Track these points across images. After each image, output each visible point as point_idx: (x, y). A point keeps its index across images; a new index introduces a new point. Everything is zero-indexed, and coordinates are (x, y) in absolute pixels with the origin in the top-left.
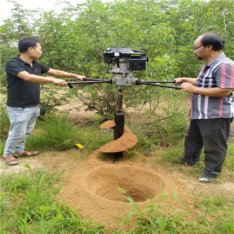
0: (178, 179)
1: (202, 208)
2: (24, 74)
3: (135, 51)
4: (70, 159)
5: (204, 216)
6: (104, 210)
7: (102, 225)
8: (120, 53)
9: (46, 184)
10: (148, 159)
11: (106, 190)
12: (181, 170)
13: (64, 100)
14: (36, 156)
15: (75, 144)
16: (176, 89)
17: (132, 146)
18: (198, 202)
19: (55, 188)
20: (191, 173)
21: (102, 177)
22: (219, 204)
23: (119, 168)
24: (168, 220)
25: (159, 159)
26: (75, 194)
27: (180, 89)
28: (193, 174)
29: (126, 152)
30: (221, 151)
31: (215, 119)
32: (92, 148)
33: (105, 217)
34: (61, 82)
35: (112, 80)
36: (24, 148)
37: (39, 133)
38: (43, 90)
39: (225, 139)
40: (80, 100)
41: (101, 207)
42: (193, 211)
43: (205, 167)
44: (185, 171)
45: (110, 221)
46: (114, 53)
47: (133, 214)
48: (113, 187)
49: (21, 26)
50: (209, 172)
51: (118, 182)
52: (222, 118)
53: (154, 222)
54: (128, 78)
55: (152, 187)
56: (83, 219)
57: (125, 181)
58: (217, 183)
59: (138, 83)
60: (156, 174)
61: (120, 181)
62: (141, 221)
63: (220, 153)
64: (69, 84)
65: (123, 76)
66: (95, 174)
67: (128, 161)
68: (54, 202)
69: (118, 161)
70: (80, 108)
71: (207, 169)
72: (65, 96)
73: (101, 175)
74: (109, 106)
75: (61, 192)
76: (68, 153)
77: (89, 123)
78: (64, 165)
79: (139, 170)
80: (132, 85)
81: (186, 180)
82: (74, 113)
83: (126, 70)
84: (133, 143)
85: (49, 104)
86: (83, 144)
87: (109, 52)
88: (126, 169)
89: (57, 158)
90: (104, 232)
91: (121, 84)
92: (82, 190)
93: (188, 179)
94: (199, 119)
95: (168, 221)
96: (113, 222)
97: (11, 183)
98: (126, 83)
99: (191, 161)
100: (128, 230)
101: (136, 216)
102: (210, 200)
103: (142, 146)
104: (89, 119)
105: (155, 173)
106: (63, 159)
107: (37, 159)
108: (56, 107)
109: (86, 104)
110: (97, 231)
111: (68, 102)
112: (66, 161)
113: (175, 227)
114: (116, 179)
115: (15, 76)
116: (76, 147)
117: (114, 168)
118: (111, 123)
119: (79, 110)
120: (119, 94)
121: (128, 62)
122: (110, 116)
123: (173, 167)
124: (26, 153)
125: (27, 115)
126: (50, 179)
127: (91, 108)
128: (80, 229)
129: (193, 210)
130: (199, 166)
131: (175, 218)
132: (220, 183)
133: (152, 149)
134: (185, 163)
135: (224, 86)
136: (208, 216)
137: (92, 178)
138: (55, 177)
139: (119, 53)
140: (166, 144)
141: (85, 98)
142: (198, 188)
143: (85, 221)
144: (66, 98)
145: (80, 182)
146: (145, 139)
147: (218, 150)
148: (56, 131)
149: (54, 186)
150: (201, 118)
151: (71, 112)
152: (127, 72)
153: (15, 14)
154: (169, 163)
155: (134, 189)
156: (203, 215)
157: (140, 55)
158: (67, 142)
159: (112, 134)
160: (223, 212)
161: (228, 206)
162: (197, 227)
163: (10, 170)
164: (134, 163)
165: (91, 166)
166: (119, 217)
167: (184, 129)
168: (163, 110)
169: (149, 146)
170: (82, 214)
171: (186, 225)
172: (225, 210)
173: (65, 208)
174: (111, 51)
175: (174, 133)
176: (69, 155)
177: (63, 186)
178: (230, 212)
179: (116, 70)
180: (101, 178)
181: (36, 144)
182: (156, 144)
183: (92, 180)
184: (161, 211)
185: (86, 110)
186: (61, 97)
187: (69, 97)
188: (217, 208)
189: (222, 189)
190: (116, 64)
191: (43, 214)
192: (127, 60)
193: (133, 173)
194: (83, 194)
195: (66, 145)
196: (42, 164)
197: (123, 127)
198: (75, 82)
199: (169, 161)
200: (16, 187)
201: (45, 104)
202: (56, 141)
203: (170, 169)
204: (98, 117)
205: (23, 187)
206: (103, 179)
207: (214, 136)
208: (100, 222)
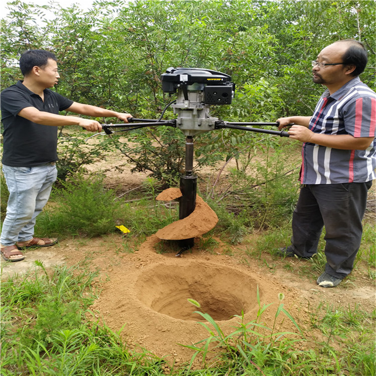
0: (284, 282)
1: (323, 329)
2: (31, 111)
3: (213, 73)
4: (108, 250)
5: (326, 341)
6: (164, 334)
7: (162, 358)
8: (189, 77)
9: (70, 293)
10: (234, 249)
11: (167, 301)
12: (288, 268)
13: (97, 155)
14: (53, 247)
15: (117, 227)
16: (282, 135)
17: (208, 230)
18: (317, 318)
19: (85, 299)
20: (304, 273)
21: (161, 280)
22: (351, 321)
23: (188, 264)
24: (269, 349)
25: (252, 249)
26: (117, 308)
27: (288, 136)
28: (308, 273)
29: (199, 238)
30: (352, 236)
31: (343, 184)
32: (144, 233)
33: (167, 346)
34: (92, 125)
35: (176, 121)
36: (33, 234)
37: (57, 209)
38: (62, 137)
39: (359, 215)
40: (123, 155)
41: (160, 328)
42: (310, 334)
43: (326, 262)
44: (295, 269)
45: (175, 351)
46: (179, 76)
47: (212, 341)
48: (178, 296)
49: (24, 31)
50: (334, 270)
51: (186, 287)
52: (353, 183)
53: (247, 353)
54: (203, 117)
55: (242, 295)
56: (131, 348)
57: (198, 286)
58: (347, 287)
59: (218, 126)
60: (249, 275)
61: (190, 286)
62: (225, 351)
63: (350, 238)
64: (105, 128)
65: (194, 114)
66: (150, 275)
67: (203, 253)
68: (83, 321)
69: (187, 253)
70: (123, 168)
71: (330, 266)
72: (97, 148)
73: (159, 276)
74: (170, 164)
75: (94, 305)
76: (105, 241)
77: (138, 191)
78: (98, 260)
79: (221, 267)
80: (209, 129)
81: (296, 284)
82: (113, 175)
83: (199, 104)
84: (211, 224)
85: (72, 161)
86: (128, 227)
87: (170, 74)
88: (199, 266)
89: (86, 249)
90: (166, 369)
91: (191, 128)
92: (128, 301)
93: (300, 282)
94: (316, 184)
95: (269, 351)
96: (180, 353)
97: (12, 291)
98: (199, 126)
99: (304, 252)
100: (205, 366)
101: (218, 343)
102: (336, 316)
103: (224, 229)
104: (138, 185)
105: (246, 272)
106: (97, 251)
107: (54, 251)
108: (84, 166)
109: (132, 160)
110: (154, 368)
111: (103, 158)
112: (101, 253)
113: (281, 360)
114: (184, 283)
115: (15, 116)
116: (118, 231)
117: (179, 265)
118: (173, 192)
119: (121, 171)
120: (188, 144)
121: (202, 91)
122: (173, 180)
123: (275, 263)
124: (37, 242)
125: (36, 179)
126: (76, 283)
127: (141, 167)
128: (126, 366)
129: (309, 332)
130: (317, 261)
131: (280, 346)
132: (352, 288)
133: (241, 233)
134: (295, 255)
135: (360, 134)
136: (333, 342)
137: (145, 282)
138: (85, 280)
139: (187, 75)
140: (263, 226)
141: (131, 151)
142: (316, 297)
143: (135, 352)
144: (99, 151)
145: (126, 288)
146: (230, 216)
147: (347, 235)
148: (85, 206)
149: (82, 296)
150: (319, 183)
151: (108, 174)
152: (201, 108)
153: (13, 11)
154: (268, 257)
155: (213, 298)
156: (325, 339)
157: (222, 80)
158: (102, 223)
159: (176, 210)
160: (357, 334)
161: (365, 325)
162: (315, 360)
163: (11, 269)
164: (213, 256)
165: (142, 261)
166: (190, 346)
167: (292, 200)
168: (258, 170)
169: (237, 228)
170: (130, 340)
171: (297, 356)
172: (360, 331)
173: (101, 331)
174: (174, 72)
175: (277, 207)
176: (107, 244)
177: (97, 296)
178: (368, 335)
179: (183, 104)
180: (158, 282)
181: (53, 226)
182: (247, 225)
183: (144, 285)
184: (257, 334)
185: (132, 171)
186: (92, 150)
187: (104, 149)
188: (348, 328)
189: (355, 297)
190: (183, 95)
191: (65, 342)
192: (200, 87)
193: (211, 273)
194: (130, 308)
195: (101, 229)
196: (63, 258)
197: (194, 198)
198: (114, 125)
199: (268, 253)
200: (20, 298)
201: (67, 161)
202: (85, 222)
203: (271, 266)
204: (152, 181)
205: (32, 298)
206: (162, 284)
207: (342, 212)
208: (159, 354)
